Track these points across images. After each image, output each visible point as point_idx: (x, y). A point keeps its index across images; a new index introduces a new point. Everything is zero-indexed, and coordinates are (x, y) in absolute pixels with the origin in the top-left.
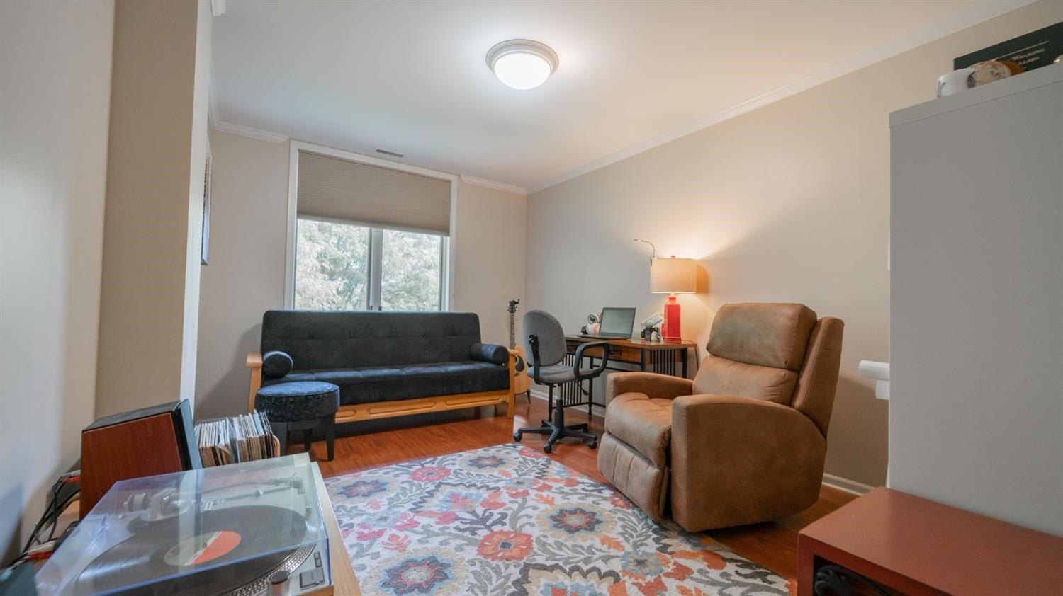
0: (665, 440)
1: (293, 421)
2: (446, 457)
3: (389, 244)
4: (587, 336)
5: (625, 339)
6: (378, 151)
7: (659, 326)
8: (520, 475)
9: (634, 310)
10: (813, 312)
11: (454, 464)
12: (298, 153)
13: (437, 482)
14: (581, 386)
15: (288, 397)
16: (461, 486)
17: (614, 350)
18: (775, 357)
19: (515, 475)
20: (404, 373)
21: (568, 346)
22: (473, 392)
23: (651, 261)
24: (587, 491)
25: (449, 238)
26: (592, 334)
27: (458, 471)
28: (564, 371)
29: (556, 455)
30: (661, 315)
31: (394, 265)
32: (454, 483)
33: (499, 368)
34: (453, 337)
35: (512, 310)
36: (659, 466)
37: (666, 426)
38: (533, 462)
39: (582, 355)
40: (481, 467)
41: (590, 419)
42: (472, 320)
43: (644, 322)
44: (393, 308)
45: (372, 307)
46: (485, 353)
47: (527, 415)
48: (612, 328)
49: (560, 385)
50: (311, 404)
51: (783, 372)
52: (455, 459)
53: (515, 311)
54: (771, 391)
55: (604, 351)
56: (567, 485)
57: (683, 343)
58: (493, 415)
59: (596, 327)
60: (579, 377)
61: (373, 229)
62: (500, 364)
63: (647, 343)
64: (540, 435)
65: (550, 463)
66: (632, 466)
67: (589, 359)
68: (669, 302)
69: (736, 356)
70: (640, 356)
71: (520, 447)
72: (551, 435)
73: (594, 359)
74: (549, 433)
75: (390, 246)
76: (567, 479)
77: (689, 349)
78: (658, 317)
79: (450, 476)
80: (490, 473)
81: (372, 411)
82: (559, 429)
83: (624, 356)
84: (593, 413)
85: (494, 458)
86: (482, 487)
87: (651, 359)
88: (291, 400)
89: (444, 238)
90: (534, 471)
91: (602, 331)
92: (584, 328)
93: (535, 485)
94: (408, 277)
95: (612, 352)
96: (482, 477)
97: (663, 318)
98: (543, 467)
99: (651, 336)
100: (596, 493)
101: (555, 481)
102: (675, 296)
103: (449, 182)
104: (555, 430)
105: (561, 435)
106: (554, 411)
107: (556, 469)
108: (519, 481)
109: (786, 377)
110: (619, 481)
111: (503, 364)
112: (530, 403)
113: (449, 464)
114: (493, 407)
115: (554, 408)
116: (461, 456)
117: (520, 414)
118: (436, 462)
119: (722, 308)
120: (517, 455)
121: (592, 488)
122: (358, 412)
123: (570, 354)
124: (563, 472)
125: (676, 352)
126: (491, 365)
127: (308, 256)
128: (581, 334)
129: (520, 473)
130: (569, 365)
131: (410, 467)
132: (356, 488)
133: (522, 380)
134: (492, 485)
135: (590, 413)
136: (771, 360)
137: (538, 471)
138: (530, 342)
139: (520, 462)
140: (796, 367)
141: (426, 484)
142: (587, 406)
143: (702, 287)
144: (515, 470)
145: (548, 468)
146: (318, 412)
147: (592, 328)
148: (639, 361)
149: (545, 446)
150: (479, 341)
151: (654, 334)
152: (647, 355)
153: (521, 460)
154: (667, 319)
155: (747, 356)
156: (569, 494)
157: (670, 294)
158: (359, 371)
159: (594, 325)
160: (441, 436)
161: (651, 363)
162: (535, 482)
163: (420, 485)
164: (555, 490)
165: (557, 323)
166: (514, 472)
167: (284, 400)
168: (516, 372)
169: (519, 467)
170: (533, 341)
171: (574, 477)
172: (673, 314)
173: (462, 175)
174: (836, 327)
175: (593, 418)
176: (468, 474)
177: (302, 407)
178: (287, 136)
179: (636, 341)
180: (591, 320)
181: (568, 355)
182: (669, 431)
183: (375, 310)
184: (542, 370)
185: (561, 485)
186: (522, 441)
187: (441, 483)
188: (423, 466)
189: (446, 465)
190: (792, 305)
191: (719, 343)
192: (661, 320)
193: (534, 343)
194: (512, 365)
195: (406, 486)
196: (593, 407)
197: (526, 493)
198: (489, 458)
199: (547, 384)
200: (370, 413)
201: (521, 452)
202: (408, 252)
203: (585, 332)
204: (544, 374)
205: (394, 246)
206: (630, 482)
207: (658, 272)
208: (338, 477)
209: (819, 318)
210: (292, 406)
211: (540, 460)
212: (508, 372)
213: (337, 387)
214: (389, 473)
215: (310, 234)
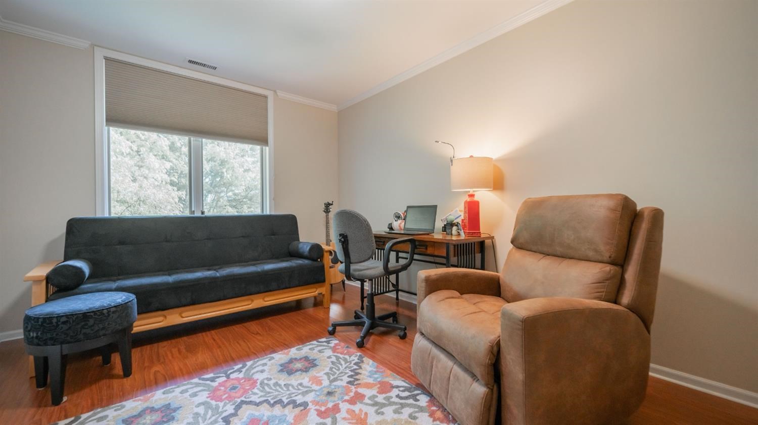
0: (493, 354)
1: (69, 342)
2: (255, 363)
3: (231, 161)
4: (393, 232)
5: (428, 234)
6: (190, 61)
7: (459, 220)
8: (331, 382)
9: (435, 207)
10: (633, 202)
11: (262, 371)
12: (104, 60)
13: (239, 400)
14: (389, 279)
15: (59, 317)
16: (265, 404)
17: (419, 245)
18: (596, 251)
19: (326, 382)
20: (218, 275)
21: (376, 241)
22: (290, 288)
23: (452, 161)
24: (401, 398)
25: (267, 148)
26: (397, 230)
27: (266, 382)
28: (374, 267)
29: (368, 349)
30: (460, 211)
31: (237, 178)
32: (258, 401)
33: (315, 263)
34: (273, 236)
35: (327, 211)
36: (487, 385)
37: (493, 337)
38: (345, 360)
39: (391, 249)
40: (290, 372)
41: (397, 304)
42: (291, 221)
43: (445, 217)
44: (237, 212)
45: (194, 211)
46: (301, 251)
47: (342, 302)
48: (415, 224)
49: (371, 280)
50: (91, 322)
51: (608, 268)
52: (265, 364)
53: (330, 211)
54: (597, 288)
55: (410, 246)
56: (381, 392)
57: (483, 236)
58: (312, 305)
59: (401, 224)
60: (388, 272)
61: (192, 139)
62: (315, 260)
63: (449, 238)
64: (354, 327)
65: (363, 362)
66: (451, 378)
67: (395, 253)
68: (469, 199)
69: (545, 249)
70: (445, 251)
71: (334, 342)
72: (364, 326)
73: (400, 253)
74: (362, 324)
75: (232, 163)
76: (380, 383)
77: (487, 241)
78: (457, 212)
79: (255, 390)
80: (299, 382)
81: (183, 315)
82: (370, 321)
83: (430, 251)
84: (400, 298)
85: (306, 358)
86: (288, 404)
87: (455, 252)
88: (64, 319)
89: (264, 148)
90: (346, 373)
91: (406, 227)
92: (390, 224)
93: (347, 394)
94: (249, 188)
95: (418, 247)
96: (290, 388)
97: (462, 214)
98: (355, 367)
99: (452, 230)
100: (411, 401)
101: (368, 386)
102: (473, 193)
103: (266, 97)
104: (367, 322)
105: (372, 326)
106: (366, 300)
107: (369, 369)
108: (330, 390)
109: (612, 272)
110: (436, 389)
111: (319, 260)
112: (345, 291)
113: (257, 372)
114: (313, 299)
115: (366, 297)
116: (273, 358)
117: (336, 302)
118: (244, 370)
119: (525, 202)
120: (329, 352)
121: (406, 394)
122: (168, 317)
123: (378, 249)
124: (376, 372)
125: (475, 244)
126: (306, 262)
127: (157, 172)
128: (388, 230)
129: (332, 377)
130: (378, 260)
131: (213, 380)
132: (139, 420)
133: (336, 273)
134: (300, 399)
135: (397, 298)
136: (591, 254)
137: (351, 373)
138: (340, 240)
139: (333, 363)
140: (621, 261)
141: (224, 406)
142: (395, 292)
143: (498, 184)
144: (327, 374)
145: (360, 368)
146: (103, 328)
147: (398, 225)
148: (445, 255)
149: (358, 341)
150: (298, 239)
151: (455, 228)
152: (452, 248)
153: (334, 359)
154: (467, 215)
155: (559, 250)
156: (383, 405)
157: (469, 191)
158: (169, 275)
159: (399, 221)
160: (258, 333)
161: (455, 256)
162: (347, 391)
163: (217, 407)
164: (370, 402)
165: (365, 221)
166: (325, 377)
167: (55, 320)
168: (332, 264)
169: (331, 369)
170: (343, 240)
171: (387, 379)
172: (473, 209)
173: (277, 91)
174: (657, 216)
175: (400, 304)
176: (276, 384)
177: (79, 326)
178: (90, 43)
179: (438, 236)
180: (396, 217)
181: (377, 250)
182: (498, 344)
183: (198, 214)
184: (353, 267)
185: (374, 392)
186: (336, 334)
187: (243, 402)
188: (228, 377)
189: (253, 374)
190: (610, 196)
191: (525, 237)
192: (460, 216)
193: (344, 240)
194: (328, 259)
195: (201, 410)
196: (400, 293)
197: (336, 409)
198: (301, 359)
199: (358, 280)
200: (183, 317)
201: (334, 349)
202: (248, 168)
203: (391, 228)
204: (355, 270)
205: (236, 162)
206: (451, 397)
207: (457, 172)
208: (124, 403)
209: (639, 208)
210: (65, 327)
211: (353, 358)
212: (323, 266)
213: (132, 297)
214: (186, 391)
215: (162, 153)
